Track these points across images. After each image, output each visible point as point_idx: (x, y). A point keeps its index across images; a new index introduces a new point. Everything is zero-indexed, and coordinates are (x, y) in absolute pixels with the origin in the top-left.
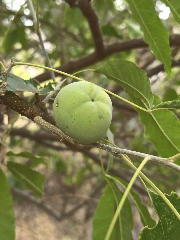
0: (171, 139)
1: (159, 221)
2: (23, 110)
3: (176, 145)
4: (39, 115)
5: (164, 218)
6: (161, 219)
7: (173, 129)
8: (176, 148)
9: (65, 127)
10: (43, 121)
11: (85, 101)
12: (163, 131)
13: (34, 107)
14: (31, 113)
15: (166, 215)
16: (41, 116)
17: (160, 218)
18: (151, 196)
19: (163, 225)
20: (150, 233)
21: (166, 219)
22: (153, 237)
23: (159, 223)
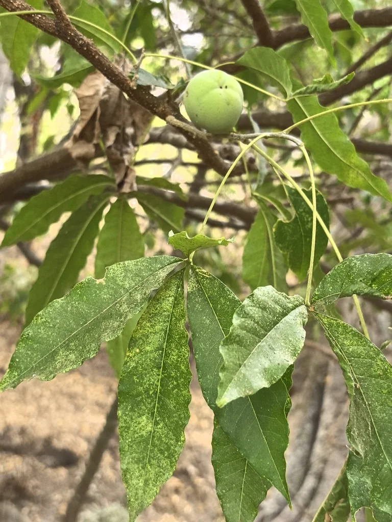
0: (329, 143)
1: (296, 215)
2: (155, 107)
3: (335, 148)
4: (171, 115)
5: (301, 212)
6: (298, 214)
7: (331, 130)
8: (335, 153)
9: (195, 116)
10: (175, 120)
11: (213, 88)
12: (319, 133)
13: (166, 105)
14: (162, 111)
15: (304, 209)
16: (174, 115)
17: (297, 212)
18: (287, 190)
19: (301, 220)
20: (286, 227)
21: (303, 214)
22: (289, 232)
23: (296, 218)
